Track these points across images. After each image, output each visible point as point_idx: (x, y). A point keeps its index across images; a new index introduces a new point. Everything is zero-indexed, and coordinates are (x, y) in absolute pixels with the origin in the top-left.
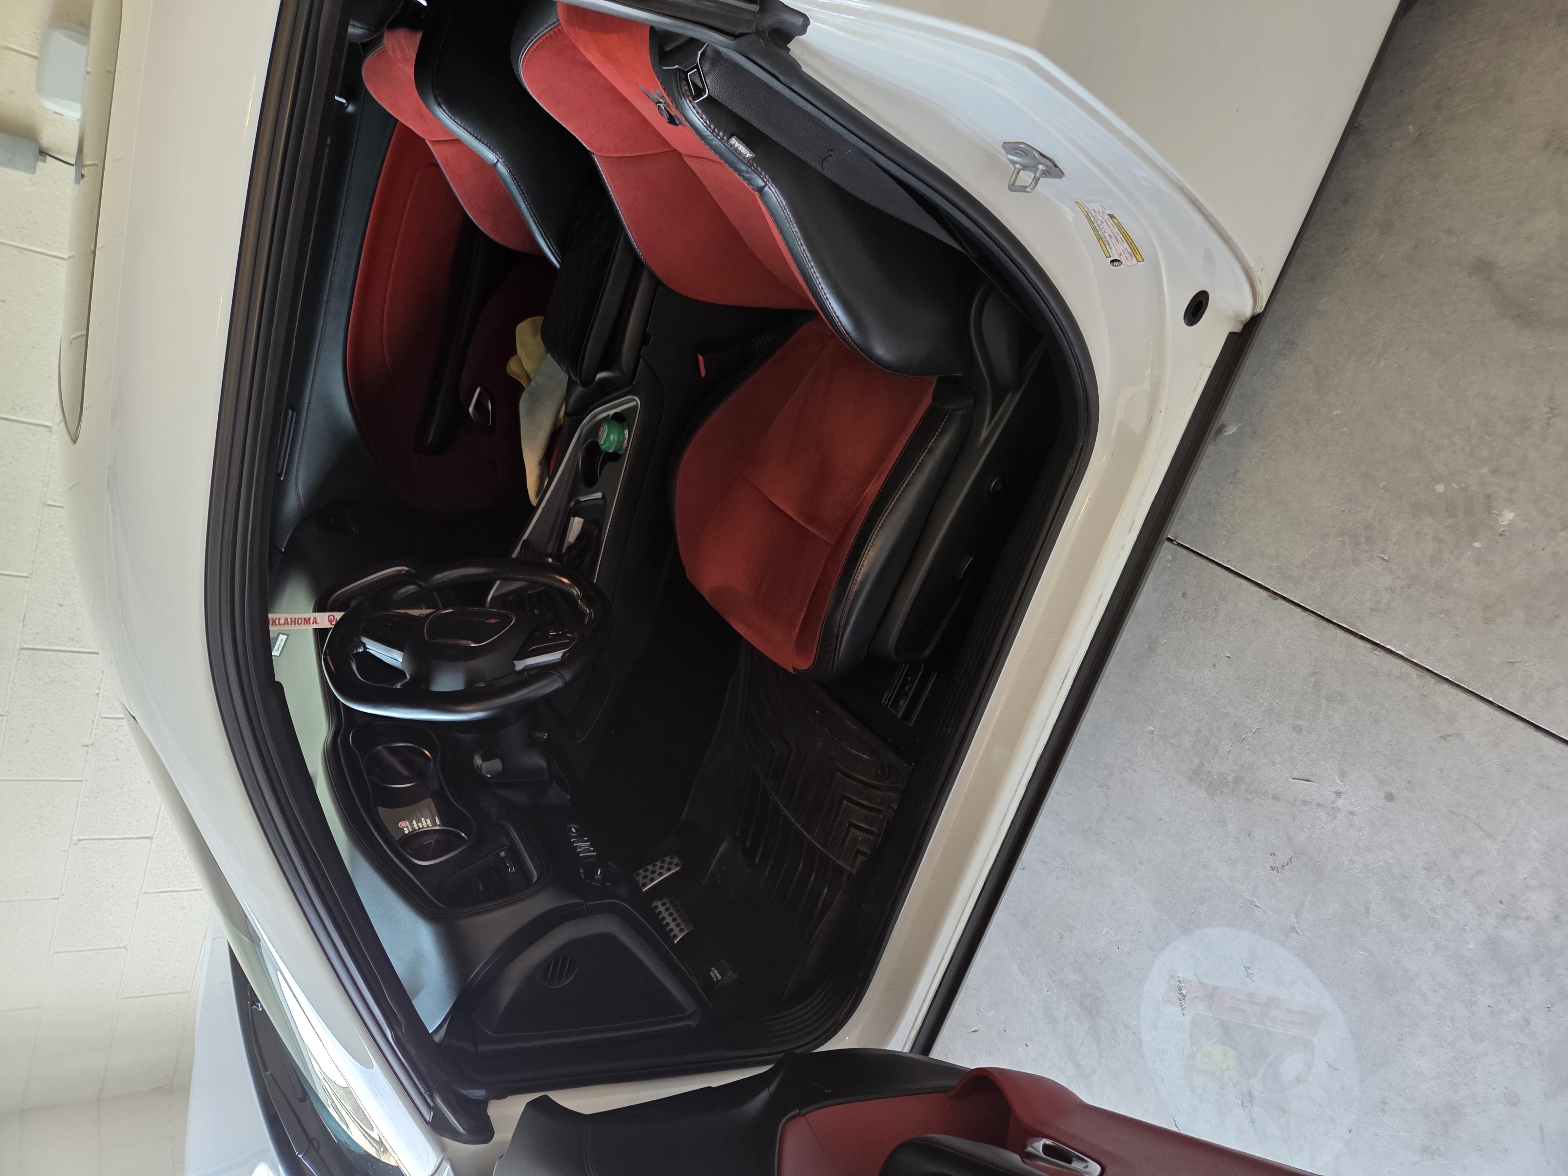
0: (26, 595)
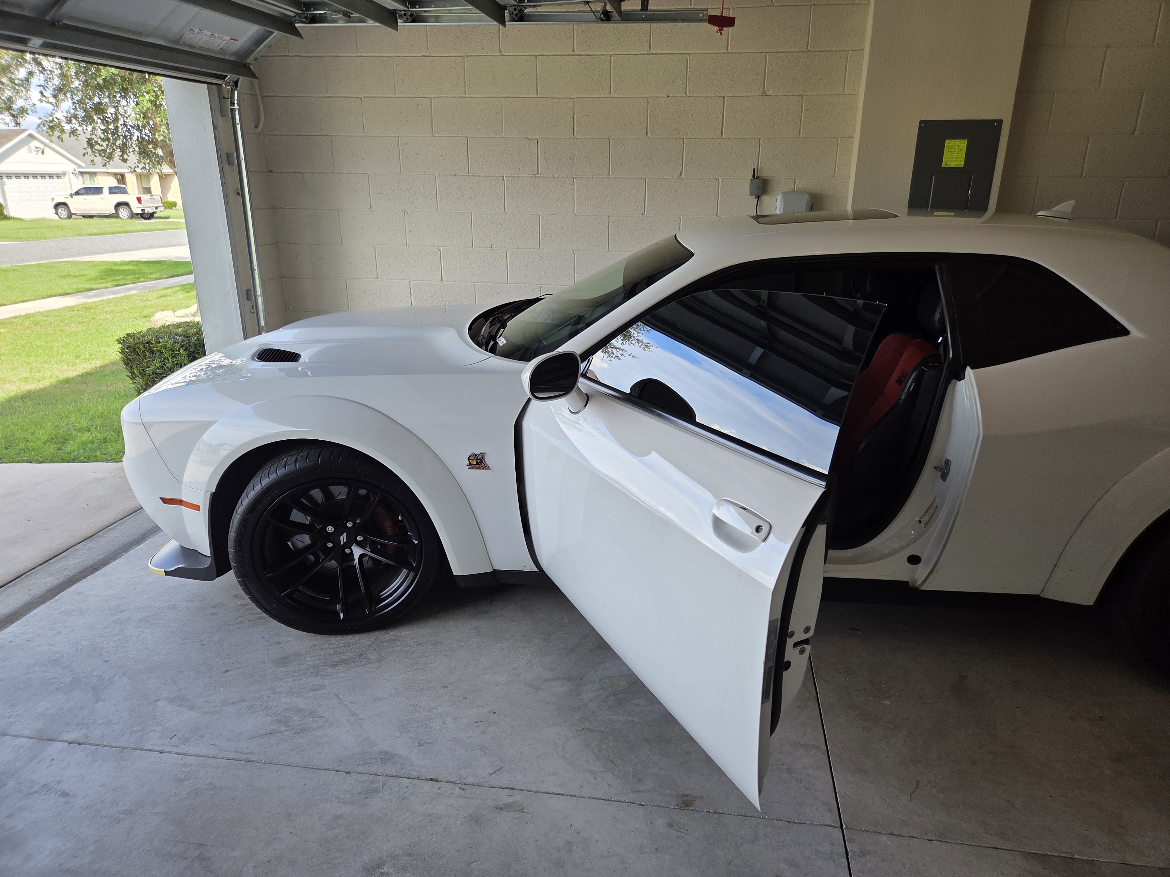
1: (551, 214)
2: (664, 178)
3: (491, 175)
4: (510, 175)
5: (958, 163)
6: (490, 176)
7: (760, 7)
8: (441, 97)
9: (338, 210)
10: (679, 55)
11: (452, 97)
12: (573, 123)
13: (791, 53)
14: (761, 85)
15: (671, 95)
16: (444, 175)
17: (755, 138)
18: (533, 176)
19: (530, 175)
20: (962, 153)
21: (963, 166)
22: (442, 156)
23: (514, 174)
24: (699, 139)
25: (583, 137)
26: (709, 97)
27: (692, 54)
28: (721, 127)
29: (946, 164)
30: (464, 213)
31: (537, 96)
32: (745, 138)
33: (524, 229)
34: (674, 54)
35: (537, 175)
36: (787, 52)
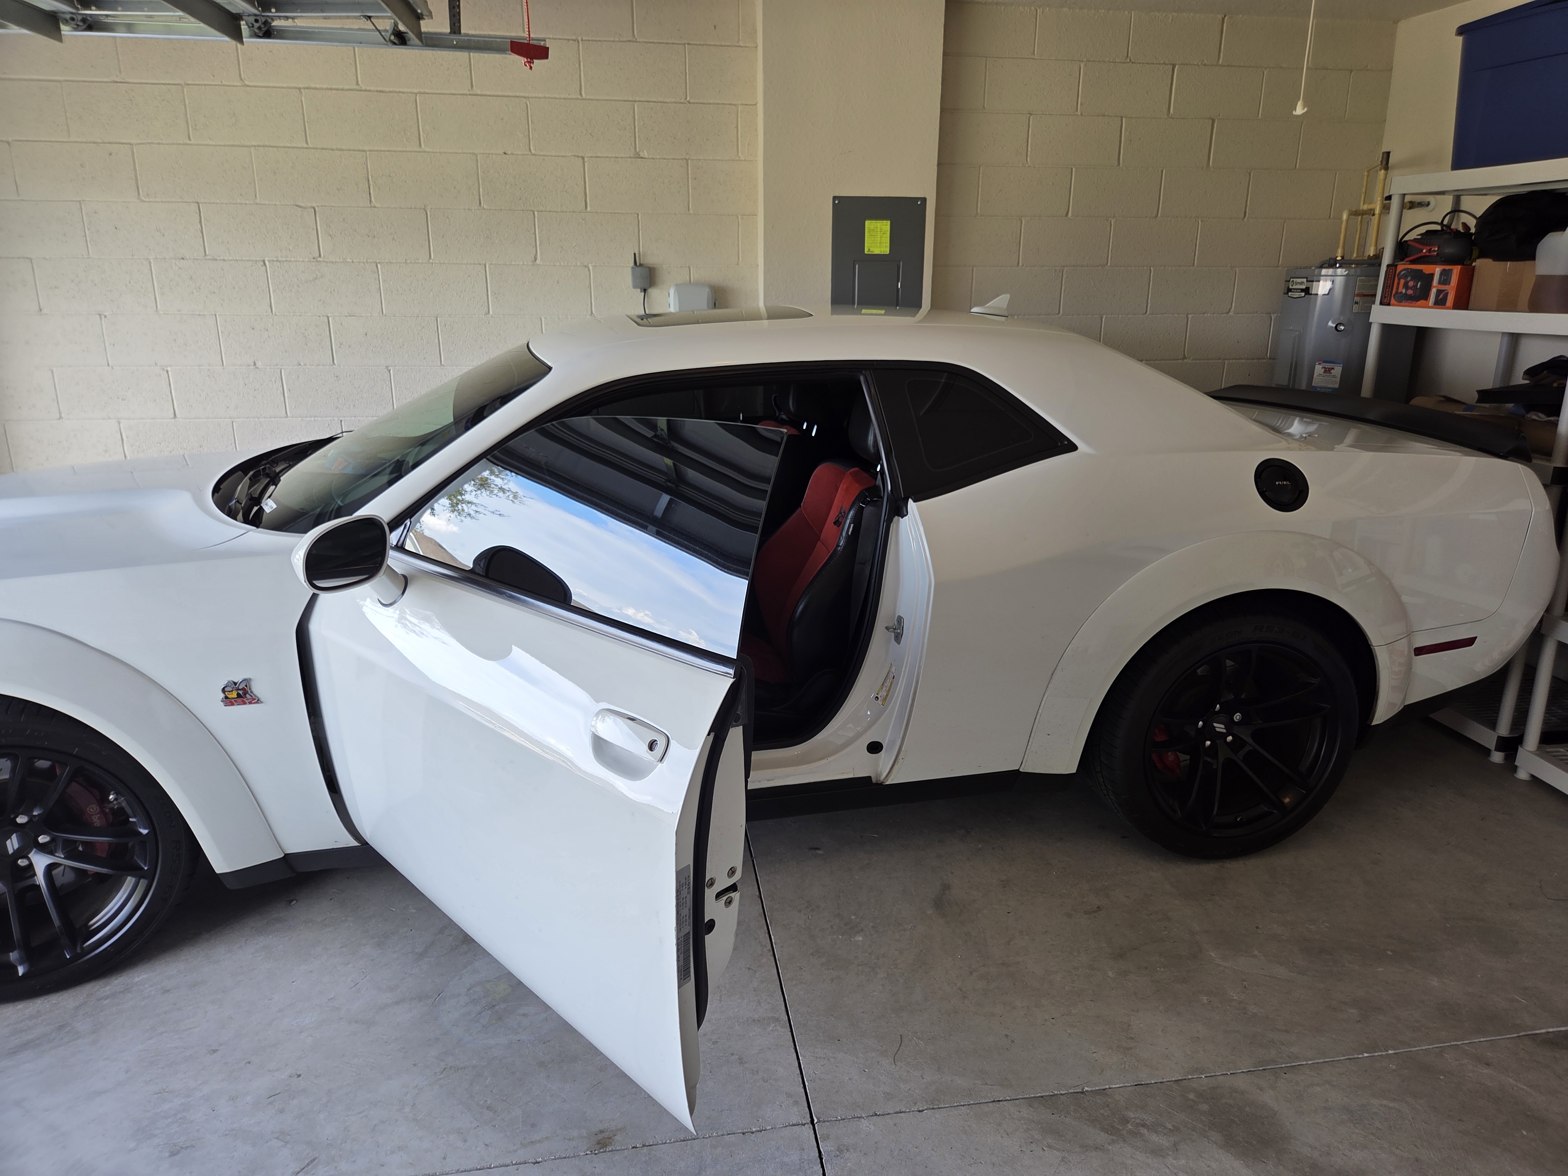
0: (369, 315)
1: (346, 315)
2: (511, 265)
3: (244, 258)
4: (275, 259)
5: (882, 250)
6: (242, 260)
7: (618, 41)
8: (147, 140)
10: (515, 98)
11: (166, 141)
12: (367, 186)
13: (665, 104)
14: (632, 144)
15: (509, 152)
16: (165, 258)
17: (631, 214)
18: (312, 260)
19: (307, 260)
20: (886, 238)
21: (888, 253)
22: (158, 230)
23: (282, 257)
24: (555, 212)
25: (385, 206)
26: (563, 156)
27: (533, 97)
28: (584, 197)
29: (869, 250)
30: (204, 316)
31: (307, 146)
32: (618, 213)
33: (306, 337)
34: (507, 96)
35: (319, 259)
36: (661, 102)
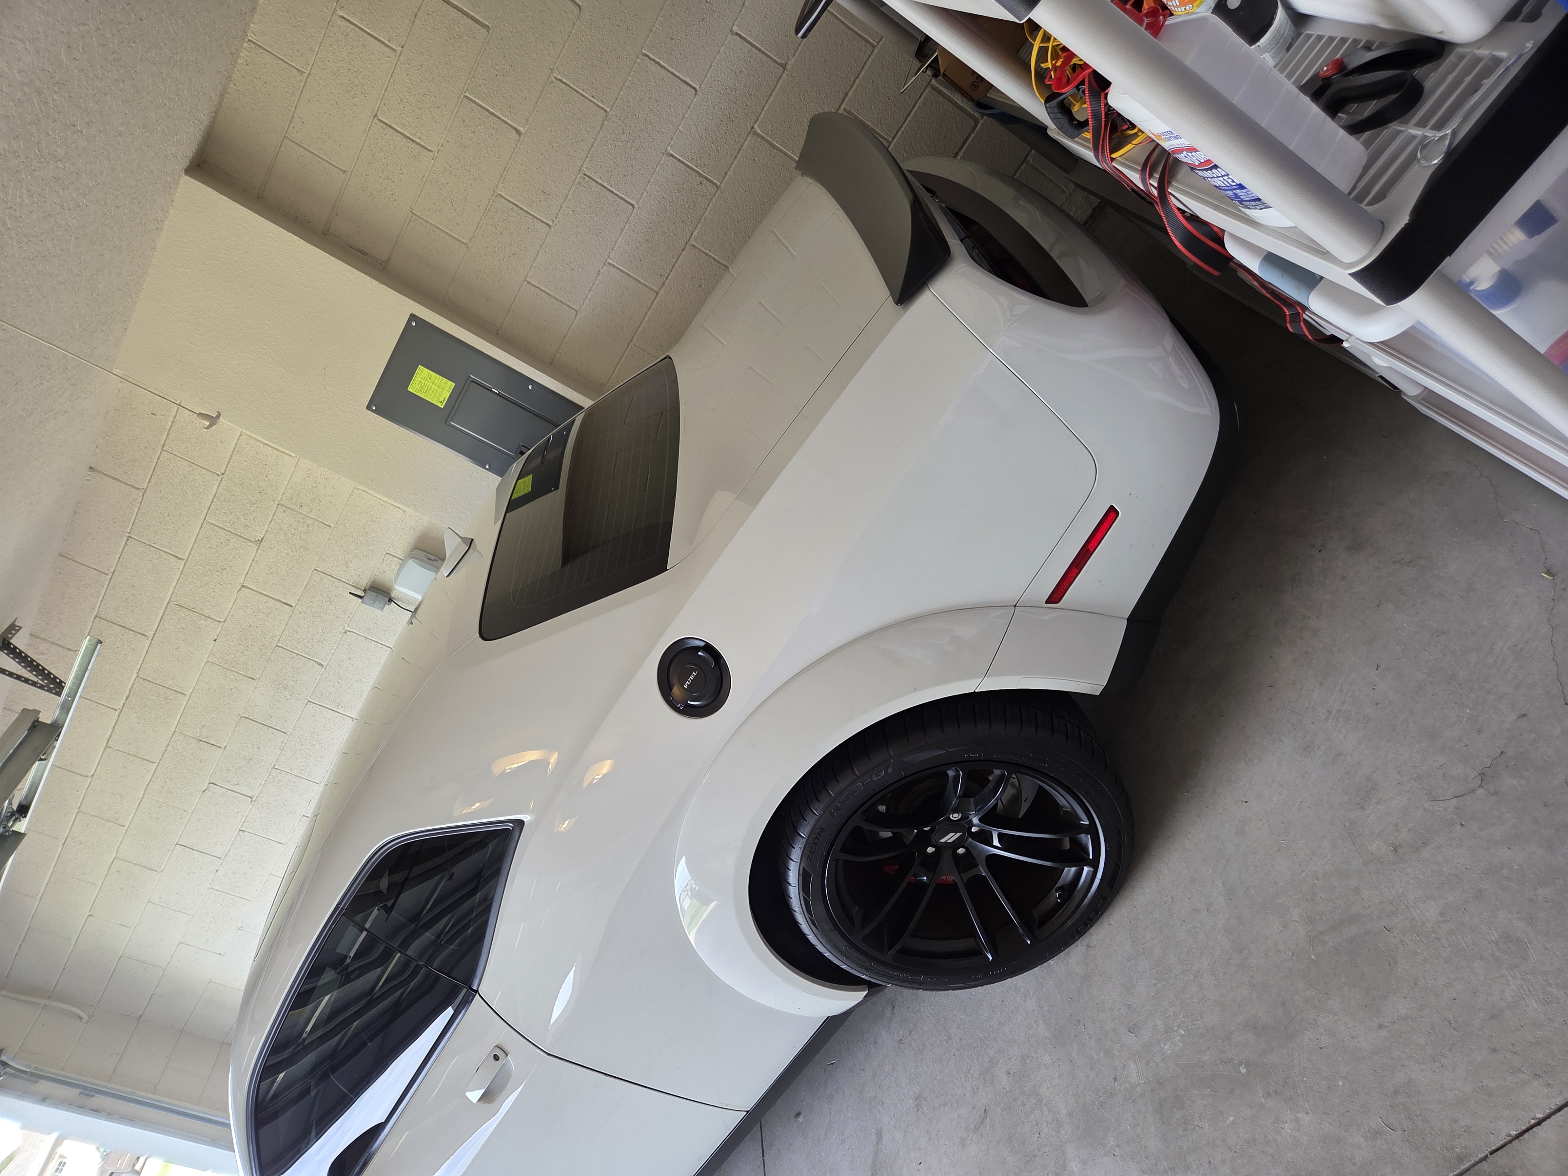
1: (308, 805)
2: (317, 684)
3: (233, 839)
4: (241, 823)
5: (447, 388)
6: (234, 842)
7: (140, 505)
8: (118, 849)
9: (210, 982)
10: (166, 610)
11: (123, 839)
12: (205, 743)
13: (217, 496)
14: (245, 542)
15: (215, 637)
16: (212, 880)
17: (312, 574)
18: (253, 803)
19: (251, 806)
20: (435, 378)
21: (454, 384)
22: (189, 873)
23: (242, 819)
24: (284, 630)
25: (227, 740)
26: (235, 600)
27: (171, 597)
28: (279, 603)
29: (441, 402)
30: (267, 880)
32: (307, 584)
34: (163, 615)
35: (254, 799)
36: (214, 498)
